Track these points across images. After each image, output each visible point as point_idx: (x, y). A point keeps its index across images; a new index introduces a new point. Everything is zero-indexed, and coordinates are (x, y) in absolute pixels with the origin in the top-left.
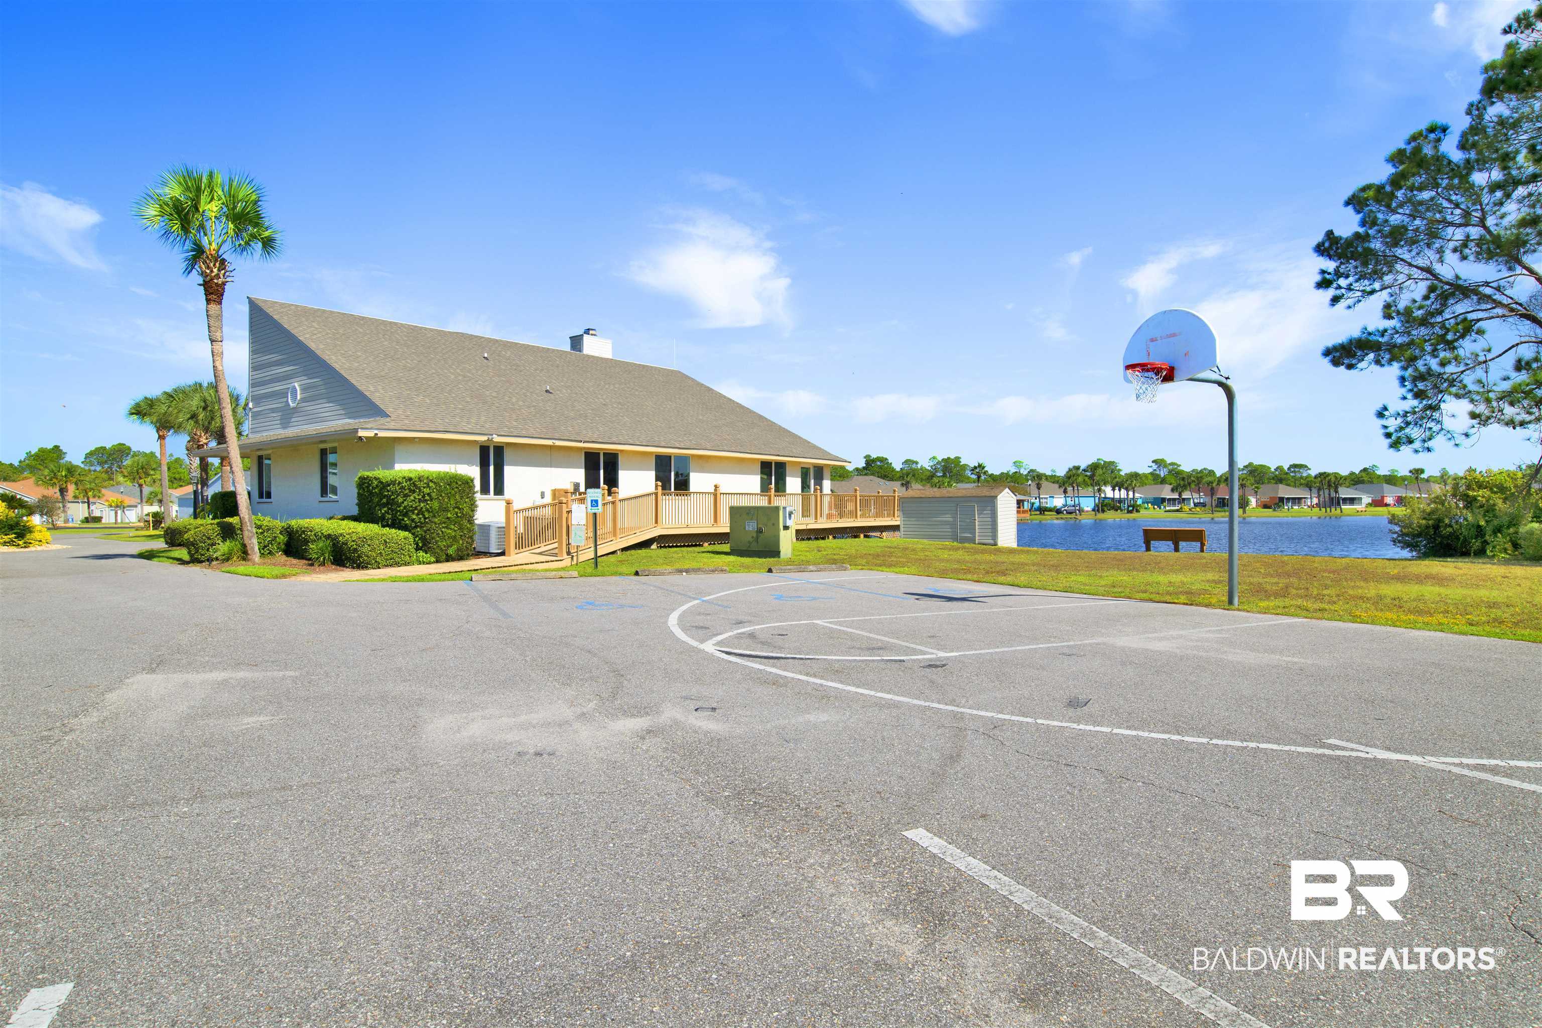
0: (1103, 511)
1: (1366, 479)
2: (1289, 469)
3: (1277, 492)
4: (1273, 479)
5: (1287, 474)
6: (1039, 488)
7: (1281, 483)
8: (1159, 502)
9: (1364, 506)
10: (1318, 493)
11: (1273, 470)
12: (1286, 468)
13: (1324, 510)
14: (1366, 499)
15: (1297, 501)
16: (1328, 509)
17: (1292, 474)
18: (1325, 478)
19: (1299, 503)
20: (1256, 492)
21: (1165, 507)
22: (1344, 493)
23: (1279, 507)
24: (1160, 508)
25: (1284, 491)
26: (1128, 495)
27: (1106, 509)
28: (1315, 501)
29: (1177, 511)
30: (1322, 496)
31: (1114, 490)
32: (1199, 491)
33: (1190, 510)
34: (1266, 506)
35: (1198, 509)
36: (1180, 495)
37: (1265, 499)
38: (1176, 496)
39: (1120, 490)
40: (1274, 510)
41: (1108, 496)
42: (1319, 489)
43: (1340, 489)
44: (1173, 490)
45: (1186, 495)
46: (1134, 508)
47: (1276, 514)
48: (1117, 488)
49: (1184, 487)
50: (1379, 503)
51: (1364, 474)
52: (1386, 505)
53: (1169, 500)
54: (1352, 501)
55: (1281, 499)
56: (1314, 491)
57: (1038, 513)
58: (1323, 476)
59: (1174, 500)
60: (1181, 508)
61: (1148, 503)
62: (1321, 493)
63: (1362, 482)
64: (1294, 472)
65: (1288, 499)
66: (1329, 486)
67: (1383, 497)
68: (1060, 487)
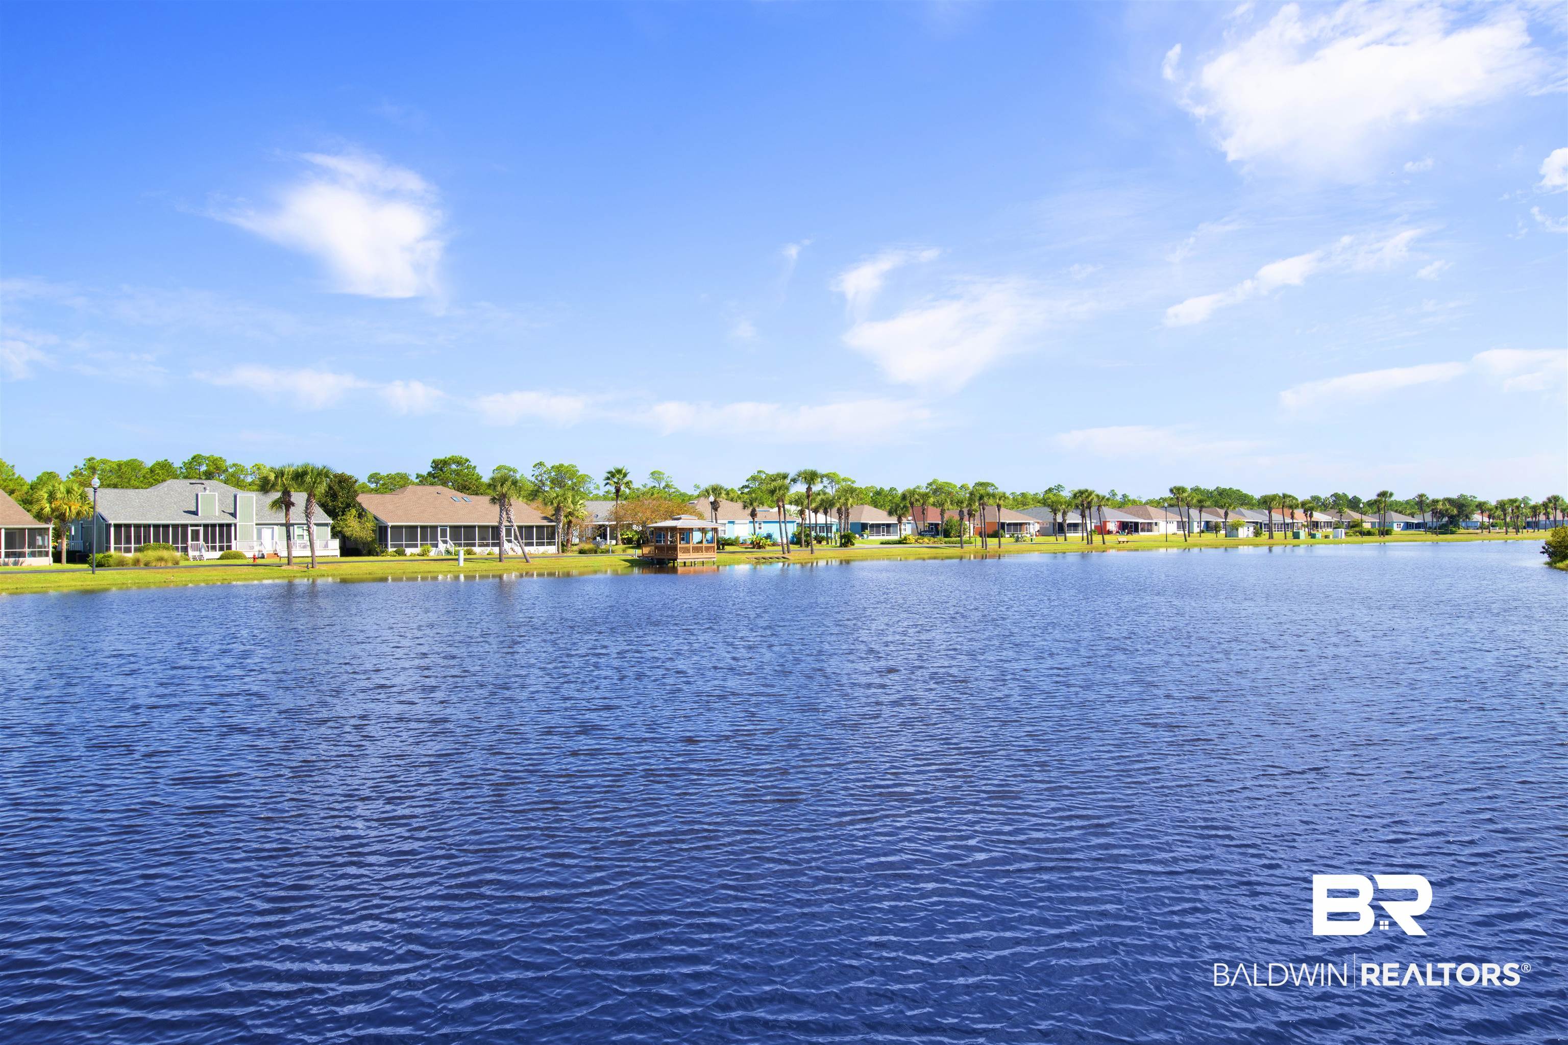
6: (715, 509)
8: (858, 529)
50: (1101, 530)
52: (1111, 532)
55: (1002, 525)
65: (1009, 524)
67: (1105, 523)
68: (745, 507)
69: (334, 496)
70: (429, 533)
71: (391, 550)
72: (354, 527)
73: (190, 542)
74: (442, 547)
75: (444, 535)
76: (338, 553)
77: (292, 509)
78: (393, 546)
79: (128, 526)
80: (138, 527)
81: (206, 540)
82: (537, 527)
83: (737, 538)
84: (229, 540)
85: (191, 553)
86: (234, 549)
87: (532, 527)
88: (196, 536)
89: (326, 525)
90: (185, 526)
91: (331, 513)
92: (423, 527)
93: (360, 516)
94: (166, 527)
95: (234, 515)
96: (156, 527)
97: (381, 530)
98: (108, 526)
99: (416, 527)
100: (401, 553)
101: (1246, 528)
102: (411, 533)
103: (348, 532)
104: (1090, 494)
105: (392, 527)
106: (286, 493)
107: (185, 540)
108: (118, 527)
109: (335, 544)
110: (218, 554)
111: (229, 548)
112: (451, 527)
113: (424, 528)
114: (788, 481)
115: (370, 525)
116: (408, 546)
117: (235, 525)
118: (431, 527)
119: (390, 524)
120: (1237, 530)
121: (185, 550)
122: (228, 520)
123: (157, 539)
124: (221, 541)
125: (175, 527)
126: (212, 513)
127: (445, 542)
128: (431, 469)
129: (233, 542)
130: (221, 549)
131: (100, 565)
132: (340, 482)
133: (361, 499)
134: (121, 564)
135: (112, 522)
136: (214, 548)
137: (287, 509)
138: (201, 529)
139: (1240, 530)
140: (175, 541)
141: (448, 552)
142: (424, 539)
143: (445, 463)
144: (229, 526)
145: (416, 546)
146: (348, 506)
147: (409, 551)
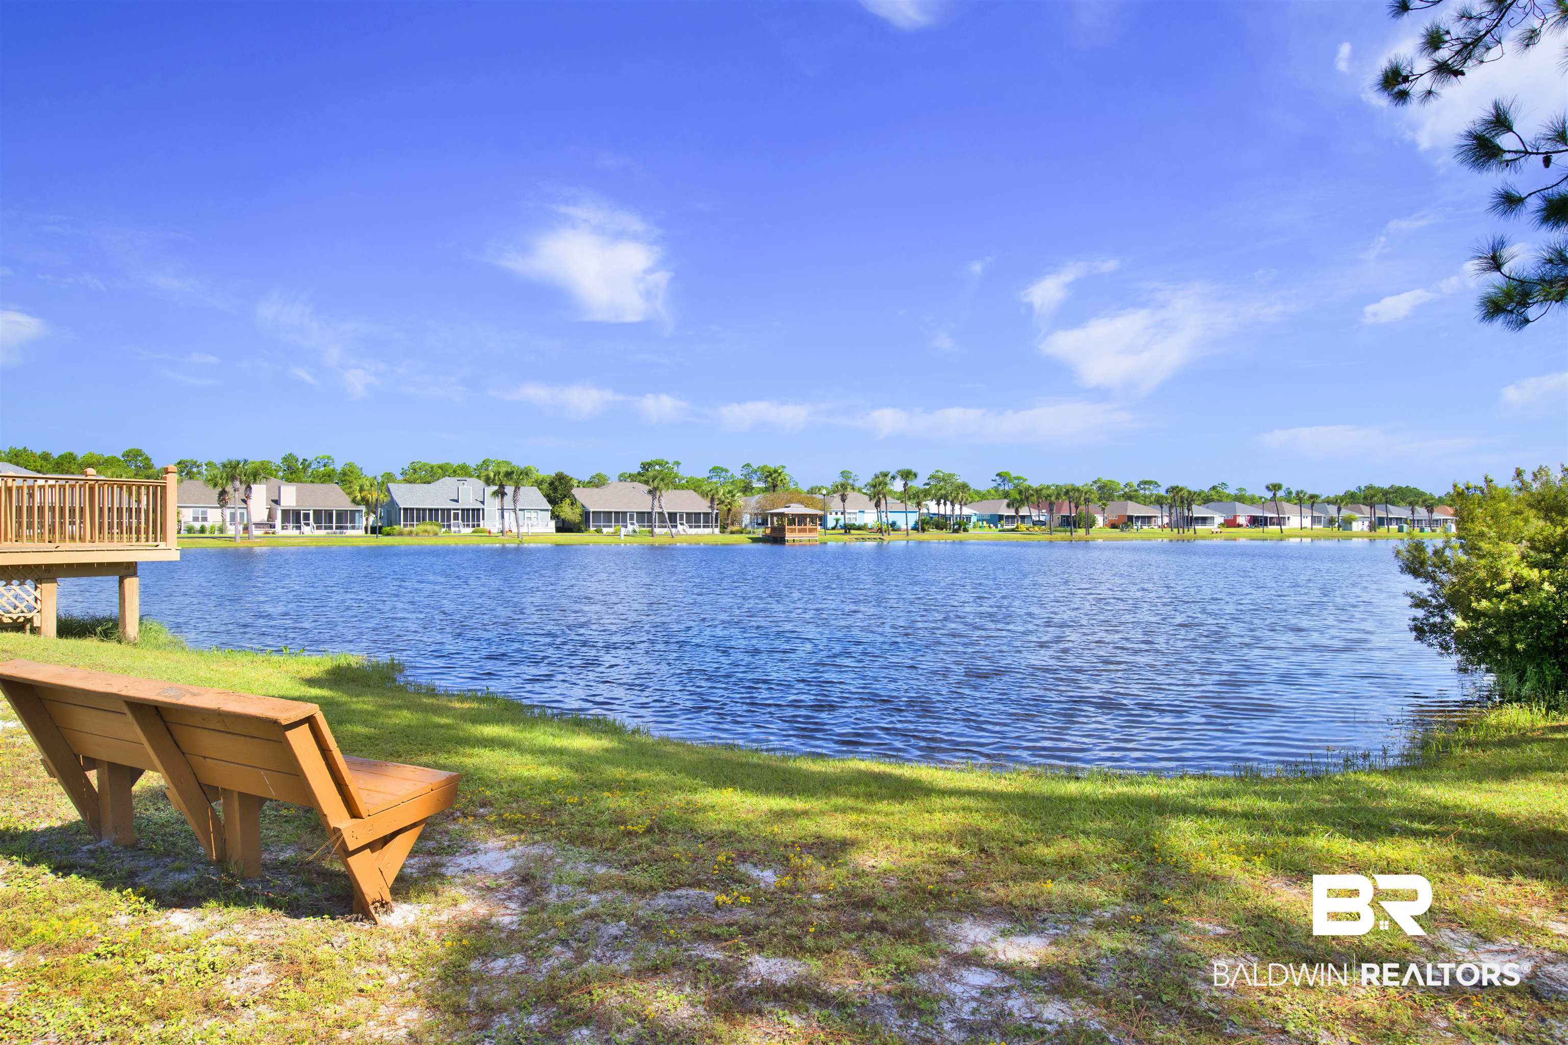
0: (923, 530)
1: (1215, 497)
2: (1138, 485)
3: (1126, 509)
4: (1123, 496)
5: (1136, 491)
6: (843, 500)
7: (1131, 500)
8: (995, 520)
9: (1216, 526)
10: (1170, 510)
11: (1122, 486)
12: (1135, 485)
13: (1176, 530)
14: (1219, 519)
15: (1147, 520)
16: (1181, 530)
17: (1142, 492)
18: (1177, 493)
19: (1149, 522)
20: (1103, 509)
21: (1002, 526)
22: (1198, 511)
23: (1127, 526)
24: (997, 527)
25: (1134, 510)
26: (953, 510)
27: (926, 527)
28: (1166, 520)
29: (1013, 530)
30: (1174, 515)
31: (938, 504)
32: (1038, 507)
33: (1027, 529)
34: (1114, 526)
35: (1036, 528)
36: (1017, 511)
37: (1113, 518)
38: (1012, 512)
39: (945, 504)
40: (1122, 530)
41: (932, 511)
42: (1171, 507)
43: (1194, 507)
44: (1008, 506)
45: (1024, 511)
46: (961, 525)
47: (1124, 534)
48: (942, 501)
49: (1021, 502)
50: (1231, 523)
51: (1213, 493)
52: (1239, 526)
53: (1008, 517)
54: (1204, 520)
55: (1130, 518)
56: (1166, 508)
57: (843, 531)
58: (1174, 490)
59: (1013, 517)
60: (1017, 527)
61: (983, 520)
62: (1173, 510)
63: (1212, 500)
64: (1145, 489)
65: (1137, 518)
66: (1182, 502)
67: (1235, 517)
68: (871, 500)
69: (555, 490)
70: (620, 517)
71: (592, 529)
72: (568, 512)
73: (452, 521)
74: (630, 528)
75: (632, 518)
76: (554, 530)
77: (505, 498)
78: (594, 526)
79: (412, 509)
80: (418, 510)
81: (463, 520)
82: (704, 514)
83: (865, 525)
84: (478, 520)
85: (453, 529)
86: (481, 526)
87: (700, 514)
88: (456, 518)
89: (547, 510)
90: (449, 510)
91: (552, 501)
92: (615, 513)
93: (572, 504)
94: (437, 510)
95: (483, 503)
96: (430, 510)
97: (586, 515)
98: (400, 509)
99: (611, 512)
100: (599, 531)
101: (1360, 523)
102: (609, 517)
103: (563, 515)
104: (1181, 490)
105: (593, 512)
106: (502, 486)
107: (449, 520)
108: (405, 510)
109: (552, 524)
110: (471, 530)
111: (478, 525)
112: (637, 513)
113: (617, 513)
114: (888, 479)
115: (578, 511)
116: (604, 526)
117: (483, 510)
118: (623, 513)
119: (592, 510)
120: (1351, 524)
121: (449, 526)
122: (479, 506)
123: (431, 519)
124: (473, 521)
125: (443, 510)
126: (468, 501)
127: (632, 524)
128: (640, 470)
129: (481, 522)
130: (473, 526)
131: (388, 534)
132: (560, 479)
133: (574, 491)
134: (401, 534)
135: (402, 506)
136: (468, 526)
137: (502, 498)
138: (460, 512)
139: (1354, 524)
140: (443, 521)
141: (634, 531)
142: (617, 521)
143: (650, 465)
144: (478, 510)
145: (611, 526)
146: (565, 496)
147: (605, 530)
